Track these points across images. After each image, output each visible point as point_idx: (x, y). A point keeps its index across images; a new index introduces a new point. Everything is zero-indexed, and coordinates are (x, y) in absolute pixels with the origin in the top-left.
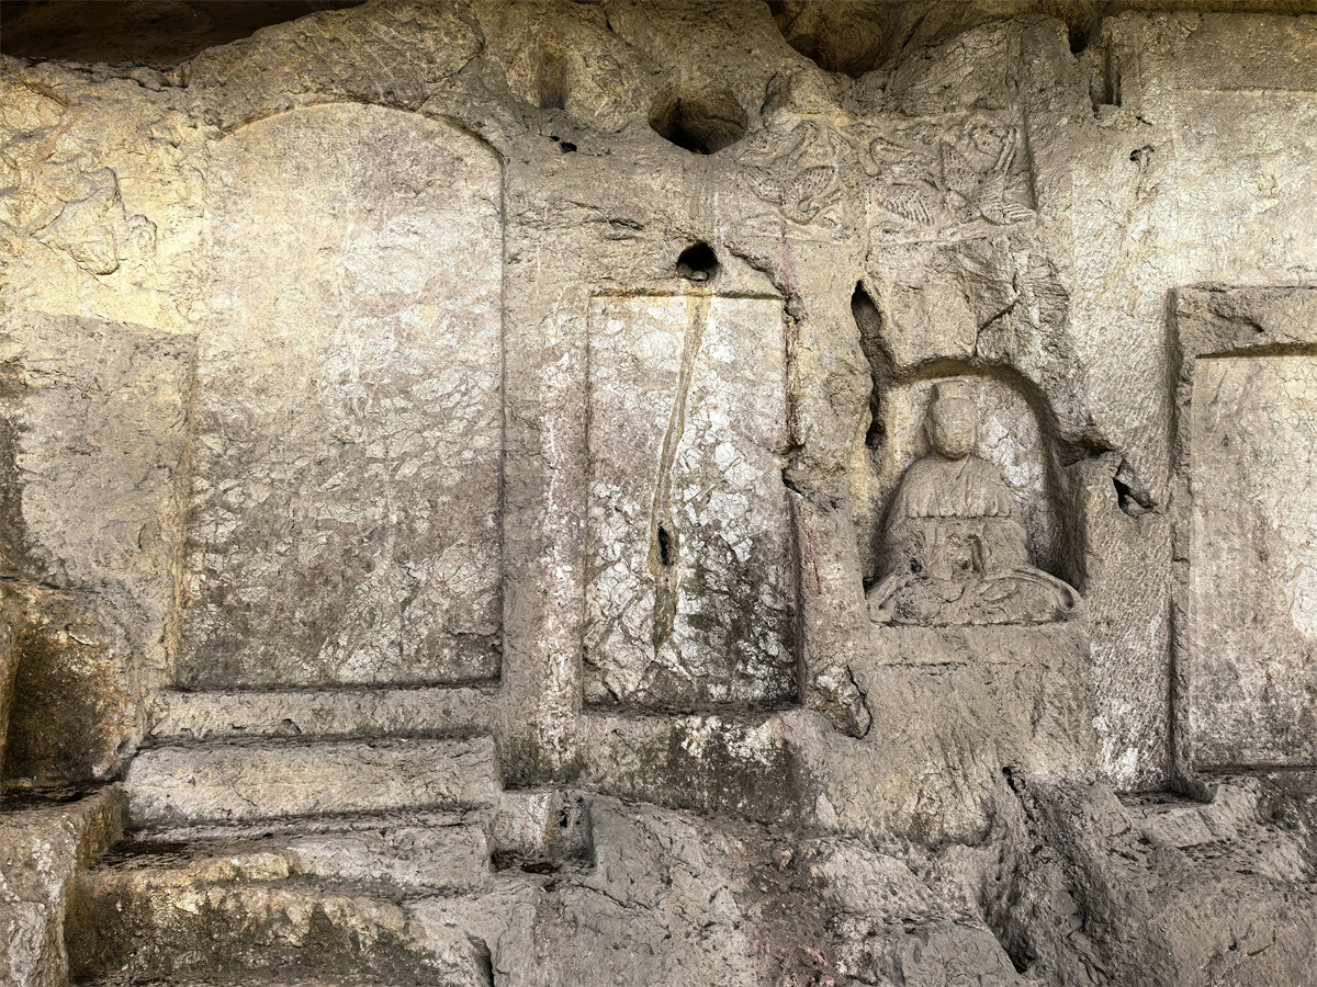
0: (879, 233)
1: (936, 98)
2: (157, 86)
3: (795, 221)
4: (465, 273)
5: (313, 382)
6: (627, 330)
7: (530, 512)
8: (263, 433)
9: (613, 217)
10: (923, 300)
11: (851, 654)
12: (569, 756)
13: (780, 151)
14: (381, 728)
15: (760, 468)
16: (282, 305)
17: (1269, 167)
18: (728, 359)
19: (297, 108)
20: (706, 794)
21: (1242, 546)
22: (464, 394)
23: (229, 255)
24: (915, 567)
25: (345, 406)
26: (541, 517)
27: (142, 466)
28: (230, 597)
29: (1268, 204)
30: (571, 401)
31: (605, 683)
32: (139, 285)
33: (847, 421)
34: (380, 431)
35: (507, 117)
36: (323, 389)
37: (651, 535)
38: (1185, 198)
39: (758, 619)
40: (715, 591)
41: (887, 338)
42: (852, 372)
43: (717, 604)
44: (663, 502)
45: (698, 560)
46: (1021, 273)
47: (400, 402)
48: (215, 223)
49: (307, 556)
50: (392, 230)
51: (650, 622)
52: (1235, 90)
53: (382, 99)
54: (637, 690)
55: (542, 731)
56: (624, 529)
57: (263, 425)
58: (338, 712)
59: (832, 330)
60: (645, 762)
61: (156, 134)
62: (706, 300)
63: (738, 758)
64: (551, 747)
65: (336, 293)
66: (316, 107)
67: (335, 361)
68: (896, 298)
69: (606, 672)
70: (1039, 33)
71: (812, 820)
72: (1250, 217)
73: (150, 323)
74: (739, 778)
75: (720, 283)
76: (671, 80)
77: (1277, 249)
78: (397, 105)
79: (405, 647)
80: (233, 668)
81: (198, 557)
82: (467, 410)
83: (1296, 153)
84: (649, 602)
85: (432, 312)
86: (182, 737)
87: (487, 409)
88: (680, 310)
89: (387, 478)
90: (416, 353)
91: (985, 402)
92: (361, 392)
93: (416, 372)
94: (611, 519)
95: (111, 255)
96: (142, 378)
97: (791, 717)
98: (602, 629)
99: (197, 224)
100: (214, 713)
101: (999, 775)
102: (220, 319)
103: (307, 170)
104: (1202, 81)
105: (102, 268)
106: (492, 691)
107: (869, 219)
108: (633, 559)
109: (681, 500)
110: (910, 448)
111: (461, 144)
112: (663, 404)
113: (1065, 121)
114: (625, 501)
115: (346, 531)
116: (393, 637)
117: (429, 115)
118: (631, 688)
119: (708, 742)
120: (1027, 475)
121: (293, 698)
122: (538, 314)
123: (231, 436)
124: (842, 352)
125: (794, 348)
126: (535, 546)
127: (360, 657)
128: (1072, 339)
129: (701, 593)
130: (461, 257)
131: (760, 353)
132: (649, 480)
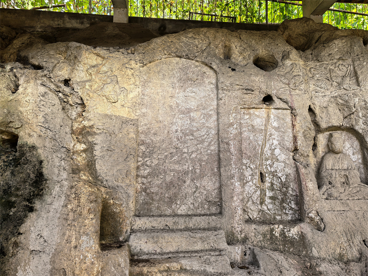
0: (314, 92)
1: (327, 57)
2: (127, 54)
3: (292, 89)
4: (207, 103)
5: (169, 132)
6: (250, 118)
7: (227, 167)
8: (156, 145)
9: (246, 88)
10: (328, 110)
11: (317, 207)
12: (243, 236)
13: (287, 71)
14: (191, 227)
15: (287, 156)
16: (160, 111)
18: (277, 126)
19: (163, 59)
20: (281, 247)
22: (208, 135)
23: (146, 98)
24: (330, 183)
25: (177, 138)
26: (231, 169)
27: (126, 154)
28: (148, 190)
30: (237, 137)
31: (248, 215)
32: (123, 106)
33: (309, 143)
34: (186, 145)
35: (218, 62)
36: (171, 134)
37: (258, 174)
39: (288, 198)
40: (276, 190)
41: (318, 120)
42: (310, 130)
43: (277, 193)
44: (261, 165)
45: (271, 181)
46: (356, 104)
47: (191, 137)
48: (142, 89)
49: (168, 179)
50: (188, 92)
51: (259, 198)
53: (185, 57)
54: (257, 217)
55: (235, 228)
56: (251, 172)
57: (156, 143)
58: (180, 223)
59: (305, 118)
60: (264, 237)
61: (127, 66)
62: (270, 110)
63: (289, 237)
64: (237, 233)
65: (174, 108)
66: (168, 59)
67: (174, 126)
68: (320, 110)
69: (248, 212)
70: (355, 40)
71: (311, 255)
73: (125, 116)
74: (290, 242)
75: (274, 106)
76: (257, 52)
78: (189, 58)
79: (195, 204)
80: (149, 210)
81: (139, 179)
82: (209, 139)
84: (258, 193)
85: (199, 113)
86: (139, 229)
87: (214, 139)
88: (263, 113)
89: (188, 158)
90: (195, 124)
91: (344, 138)
92: (181, 135)
93: (195, 129)
94: (247, 170)
95: (116, 98)
96: (125, 131)
97: (302, 225)
98: (247, 200)
99: (138, 90)
100: (147, 223)
101: (362, 242)
102: (144, 115)
103: (166, 75)
105: (114, 101)
106: (220, 217)
107: (311, 89)
108: (254, 181)
109: (266, 164)
110: (324, 150)
111: (206, 69)
112: (261, 137)
113: (365, 63)
114: (251, 164)
115: (178, 172)
116: (192, 202)
117: (197, 61)
118: (255, 217)
119: (280, 232)
120: (357, 158)
121: (167, 219)
122: (227, 114)
123: (147, 146)
124: (307, 124)
125: (294, 123)
126: (230, 177)
127: (183, 207)
129: (273, 190)
130: (206, 99)
131: (285, 124)
132: (257, 159)
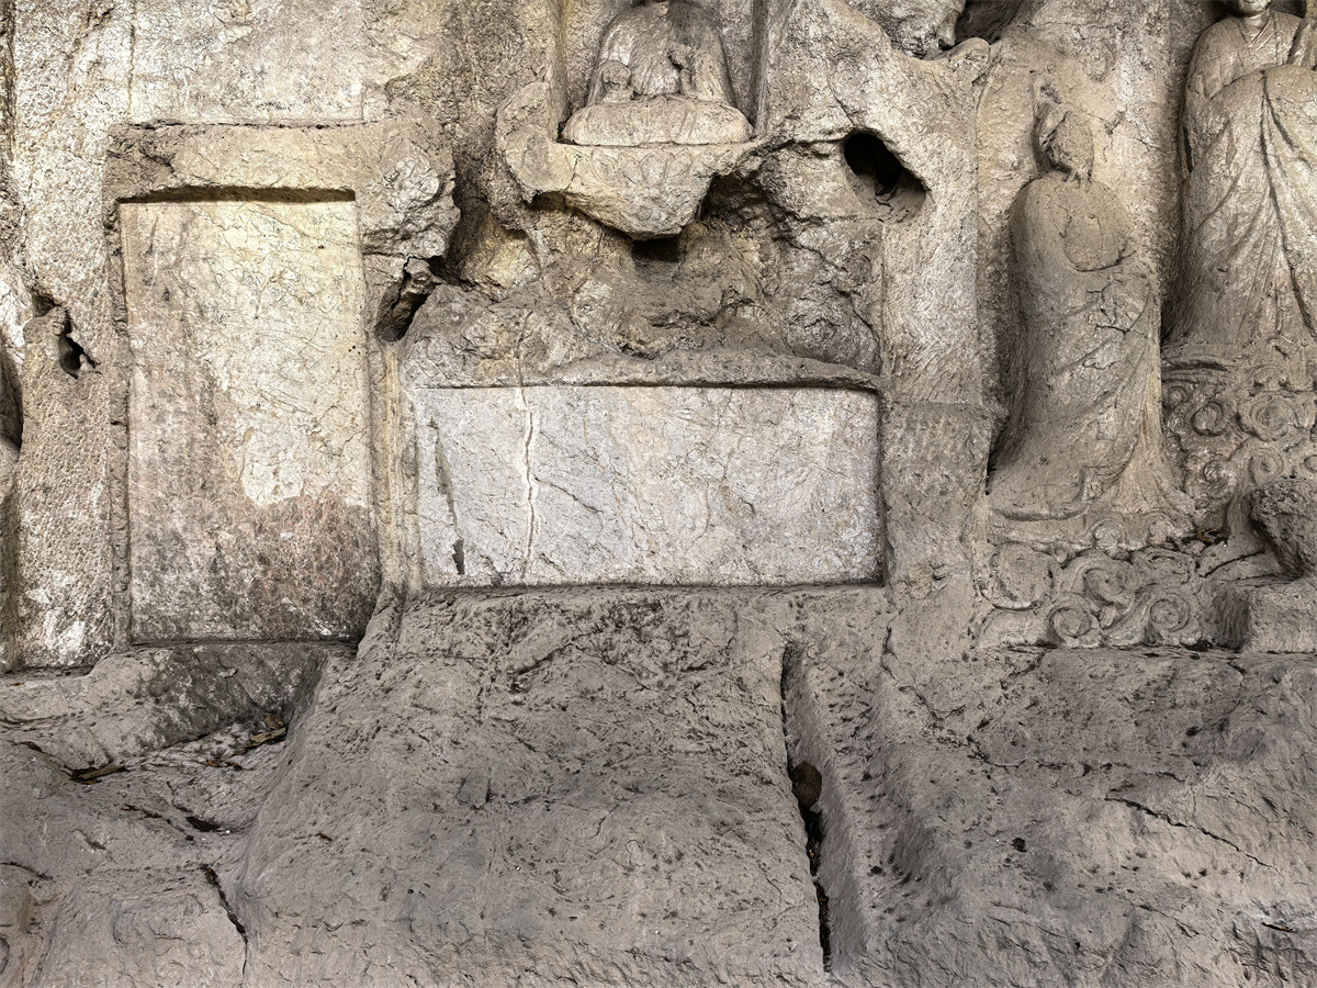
21: (190, 408)
29: (240, 32)
38: (144, 24)
72: (218, 47)
77: (245, 84)
128: (16, 182)
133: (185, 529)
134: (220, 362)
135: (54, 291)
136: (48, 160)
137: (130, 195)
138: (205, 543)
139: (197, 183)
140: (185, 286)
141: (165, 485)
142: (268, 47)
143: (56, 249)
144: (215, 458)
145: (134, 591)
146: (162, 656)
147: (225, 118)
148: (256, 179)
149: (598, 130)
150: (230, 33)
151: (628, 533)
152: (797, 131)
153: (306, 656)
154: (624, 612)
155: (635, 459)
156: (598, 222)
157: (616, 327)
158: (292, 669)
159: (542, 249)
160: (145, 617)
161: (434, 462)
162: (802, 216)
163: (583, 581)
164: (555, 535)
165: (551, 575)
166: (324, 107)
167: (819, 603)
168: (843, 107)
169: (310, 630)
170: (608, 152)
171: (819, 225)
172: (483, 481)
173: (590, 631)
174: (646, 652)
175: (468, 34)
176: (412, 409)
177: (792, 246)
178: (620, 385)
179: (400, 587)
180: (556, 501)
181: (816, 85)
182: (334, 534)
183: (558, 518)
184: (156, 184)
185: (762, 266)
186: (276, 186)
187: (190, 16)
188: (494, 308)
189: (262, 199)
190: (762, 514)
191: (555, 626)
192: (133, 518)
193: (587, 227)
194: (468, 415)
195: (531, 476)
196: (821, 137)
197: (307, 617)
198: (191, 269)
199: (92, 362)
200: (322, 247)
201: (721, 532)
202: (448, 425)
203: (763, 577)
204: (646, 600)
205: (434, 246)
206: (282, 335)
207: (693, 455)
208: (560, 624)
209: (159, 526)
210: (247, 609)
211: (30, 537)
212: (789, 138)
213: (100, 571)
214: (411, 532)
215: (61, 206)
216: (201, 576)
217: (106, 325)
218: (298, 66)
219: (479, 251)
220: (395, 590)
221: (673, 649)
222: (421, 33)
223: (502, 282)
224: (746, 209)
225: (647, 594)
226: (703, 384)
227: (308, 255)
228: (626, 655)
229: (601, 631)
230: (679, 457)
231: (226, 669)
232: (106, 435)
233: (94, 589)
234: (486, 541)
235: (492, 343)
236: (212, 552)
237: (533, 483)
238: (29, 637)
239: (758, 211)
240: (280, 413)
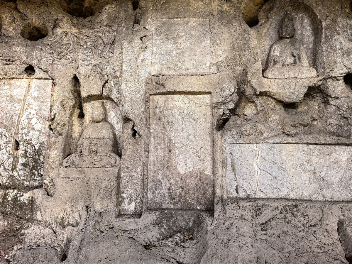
0: (81, 61)
1: (99, 24)
3: (57, 59)
6: (10, 88)
9: (5, 59)
10: (89, 79)
11: (53, 175)
13: (56, 40)
15: (43, 125)
17: (180, 40)
18: (37, 95)
20: (9, 210)
21: (164, 147)
24: (81, 151)
29: (178, 51)
33: (68, 112)
37: (13, 142)
38: (155, 50)
39: (39, 165)
40: (29, 157)
41: (81, 90)
42: (68, 99)
43: (29, 160)
44: (17, 133)
45: (25, 149)
46: (108, 72)
51: (11, 165)
52: (172, 19)
54: (6, 182)
59: (63, 88)
62: (32, 80)
63: (20, 201)
68: (84, 79)
70: (123, 5)
71: (35, 218)
72: (173, 55)
74: (19, 206)
75: (35, 76)
76: (30, 21)
77: (180, 64)
83: (188, 36)
84: (11, 160)
88: (25, 83)
94: (2, 138)
97: (36, 191)
101: (85, 208)
104: (163, 17)
107: (79, 57)
108: (8, 148)
109: (22, 133)
112: (18, 108)
113: (124, 29)
114: (6, 133)
118: (4, 182)
119: (13, 197)
120: (119, 127)
124: (65, 94)
125: (53, 93)
128: (122, 90)
129: (25, 158)
131: (45, 94)
132: (13, 128)
133: (162, 179)
134: (172, 135)
135: (131, 117)
136: (130, 84)
137: (153, 93)
138: (167, 183)
139: (171, 90)
140: (165, 116)
141: (157, 167)
142: (185, 55)
143: (132, 106)
144: (170, 160)
145: (148, 195)
146: (158, 213)
147: (175, 73)
148: (186, 89)
149: (275, 75)
150: (176, 51)
151: (285, 184)
152: (333, 74)
153: (195, 215)
154: (287, 207)
155: (288, 164)
156: (275, 99)
157: (281, 127)
158: (191, 218)
159: (259, 106)
160: (151, 202)
161: (231, 164)
162: (333, 96)
163: (272, 197)
164: (264, 184)
165: (263, 196)
166: (199, 69)
167: (347, 208)
168: (346, 67)
169: (194, 207)
170: (279, 80)
171: (337, 99)
172: (245, 169)
173: (279, 213)
174: (297, 220)
175: (237, 49)
176: (226, 149)
177: (328, 104)
178: (284, 143)
179: (220, 197)
180: (265, 175)
181: (338, 61)
182: (201, 181)
183: (265, 180)
184: (160, 91)
185: (318, 109)
186: (191, 91)
187: (166, 47)
188: (248, 122)
189: (186, 94)
190: (326, 180)
191: (270, 211)
192: (149, 176)
193: (271, 100)
194: (241, 151)
195: (258, 168)
196: (340, 75)
197: (193, 204)
198: (166, 112)
199: (140, 135)
200: (201, 106)
201: (313, 185)
202: (235, 154)
203: (326, 199)
204: (293, 204)
205: (231, 106)
206: (189, 129)
207: (305, 163)
208: (271, 211)
209: (155, 178)
210: (177, 201)
211: (123, 180)
212: (331, 76)
213: (139, 189)
214: (224, 182)
215: (133, 96)
216: (166, 192)
217: (144, 126)
218: (193, 59)
219: (240, 106)
220: (219, 198)
221: (304, 220)
222: (224, 49)
223: (247, 115)
224: (315, 94)
225: (293, 202)
226: (308, 144)
227: (197, 108)
228: (291, 221)
229: (282, 213)
230: (301, 164)
231: (174, 217)
232: (143, 154)
233: (138, 194)
234: (245, 185)
235: (248, 132)
236: (169, 185)
237: (258, 170)
238: (121, 206)
239: (318, 95)
240: (188, 149)
